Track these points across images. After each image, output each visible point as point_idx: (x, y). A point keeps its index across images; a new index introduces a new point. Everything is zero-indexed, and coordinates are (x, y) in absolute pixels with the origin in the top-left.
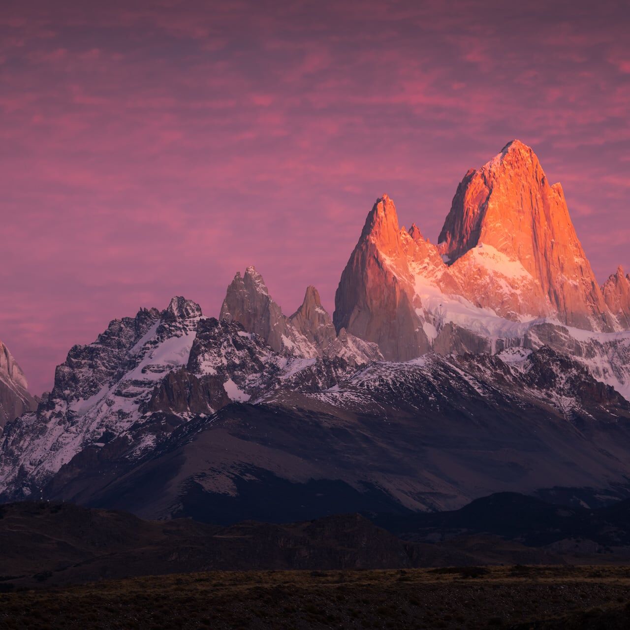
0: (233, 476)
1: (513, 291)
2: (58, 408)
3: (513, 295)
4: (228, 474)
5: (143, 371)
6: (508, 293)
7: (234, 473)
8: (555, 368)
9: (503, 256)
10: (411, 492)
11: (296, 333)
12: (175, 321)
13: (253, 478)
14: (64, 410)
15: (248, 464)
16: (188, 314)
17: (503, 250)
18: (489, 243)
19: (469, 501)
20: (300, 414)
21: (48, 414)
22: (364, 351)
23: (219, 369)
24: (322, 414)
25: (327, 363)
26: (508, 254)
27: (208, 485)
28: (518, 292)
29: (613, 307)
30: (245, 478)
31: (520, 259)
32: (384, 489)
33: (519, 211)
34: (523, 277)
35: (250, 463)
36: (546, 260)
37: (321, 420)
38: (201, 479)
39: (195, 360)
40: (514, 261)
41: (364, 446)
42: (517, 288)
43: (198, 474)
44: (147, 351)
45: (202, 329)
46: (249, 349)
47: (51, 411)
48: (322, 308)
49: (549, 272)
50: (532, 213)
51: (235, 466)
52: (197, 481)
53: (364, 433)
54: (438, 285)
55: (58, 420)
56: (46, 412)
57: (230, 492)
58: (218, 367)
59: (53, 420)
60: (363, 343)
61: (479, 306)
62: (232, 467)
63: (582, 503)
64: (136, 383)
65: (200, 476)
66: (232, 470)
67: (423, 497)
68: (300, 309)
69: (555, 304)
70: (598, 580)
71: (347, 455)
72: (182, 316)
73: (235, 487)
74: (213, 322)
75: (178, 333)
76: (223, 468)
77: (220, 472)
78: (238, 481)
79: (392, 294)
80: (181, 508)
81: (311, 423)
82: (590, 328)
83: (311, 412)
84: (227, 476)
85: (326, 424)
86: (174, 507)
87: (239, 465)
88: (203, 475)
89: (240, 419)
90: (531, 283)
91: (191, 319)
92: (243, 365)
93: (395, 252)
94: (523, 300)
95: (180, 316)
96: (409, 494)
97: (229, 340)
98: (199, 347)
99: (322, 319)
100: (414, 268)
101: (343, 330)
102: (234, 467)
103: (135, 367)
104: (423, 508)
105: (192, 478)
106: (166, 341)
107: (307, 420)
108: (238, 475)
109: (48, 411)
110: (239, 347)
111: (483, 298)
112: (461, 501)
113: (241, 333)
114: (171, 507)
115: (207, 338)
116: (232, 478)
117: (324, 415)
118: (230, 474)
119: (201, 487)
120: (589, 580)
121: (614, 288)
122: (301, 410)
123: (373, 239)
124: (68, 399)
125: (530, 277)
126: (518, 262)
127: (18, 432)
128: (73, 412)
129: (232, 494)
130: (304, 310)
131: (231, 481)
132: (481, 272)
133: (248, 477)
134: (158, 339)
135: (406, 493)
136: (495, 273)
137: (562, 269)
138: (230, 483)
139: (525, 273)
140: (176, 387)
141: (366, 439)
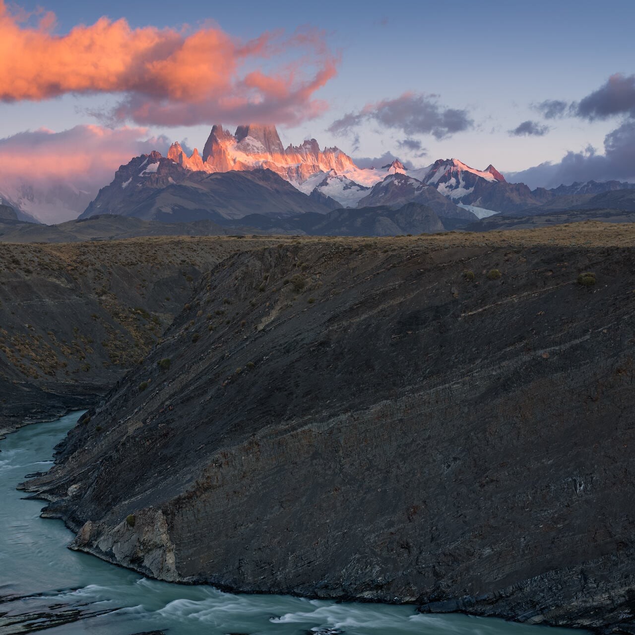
5: (143, 174)
6: (257, 152)
7: (172, 206)
8: (271, 176)
11: (191, 163)
12: (153, 158)
13: (178, 208)
15: (176, 204)
16: (157, 156)
18: (250, 136)
19: (244, 216)
22: (212, 169)
23: (167, 174)
26: (256, 139)
27: (164, 210)
31: (260, 141)
32: (218, 212)
34: (261, 147)
36: (269, 141)
39: (159, 171)
40: (258, 141)
41: (212, 199)
42: (259, 150)
44: (144, 167)
45: (161, 161)
46: (176, 168)
48: (199, 155)
49: (269, 145)
54: (235, 149)
60: (212, 167)
61: (247, 156)
63: (279, 217)
65: (161, 207)
69: (271, 155)
70: (278, 240)
71: (207, 202)
72: (155, 157)
73: (172, 211)
74: (165, 159)
75: (154, 162)
77: (167, 206)
78: (173, 209)
79: (220, 151)
80: (155, 217)
82: (282, 163)
83: (195, 188)
85: (200, 192)
86: (153, 217)
87: (173, 204)
89: (173, 189)
90: (264, 148)
91: (158, 158)
93: (221, 138)
98: (161, 167)
99: (199, 158)
100: (227, 143)
101: (205, 162)
103: (141, 172)
104: (230, 218)
105: (158, 208)
106: (150, 164)
110: (173, 167)
111: (248, 153)
112: (242, 216)
113: (174, 163)
115: (163, 164)
117: (199, 189)
118: (170, 207)
119: (161, 210)
120: (276, 240)
121: (289, 150)
129: (171, 213)
130: (193, 155)
132: (249, 145)
133: (176, 208)
134: (148, 164)
135: (225, 214)
136: (253, 145)
137: (273, 144)
138: (170, 210)
139: (262, 145)
140: (153, 179)
141: (212, 196)
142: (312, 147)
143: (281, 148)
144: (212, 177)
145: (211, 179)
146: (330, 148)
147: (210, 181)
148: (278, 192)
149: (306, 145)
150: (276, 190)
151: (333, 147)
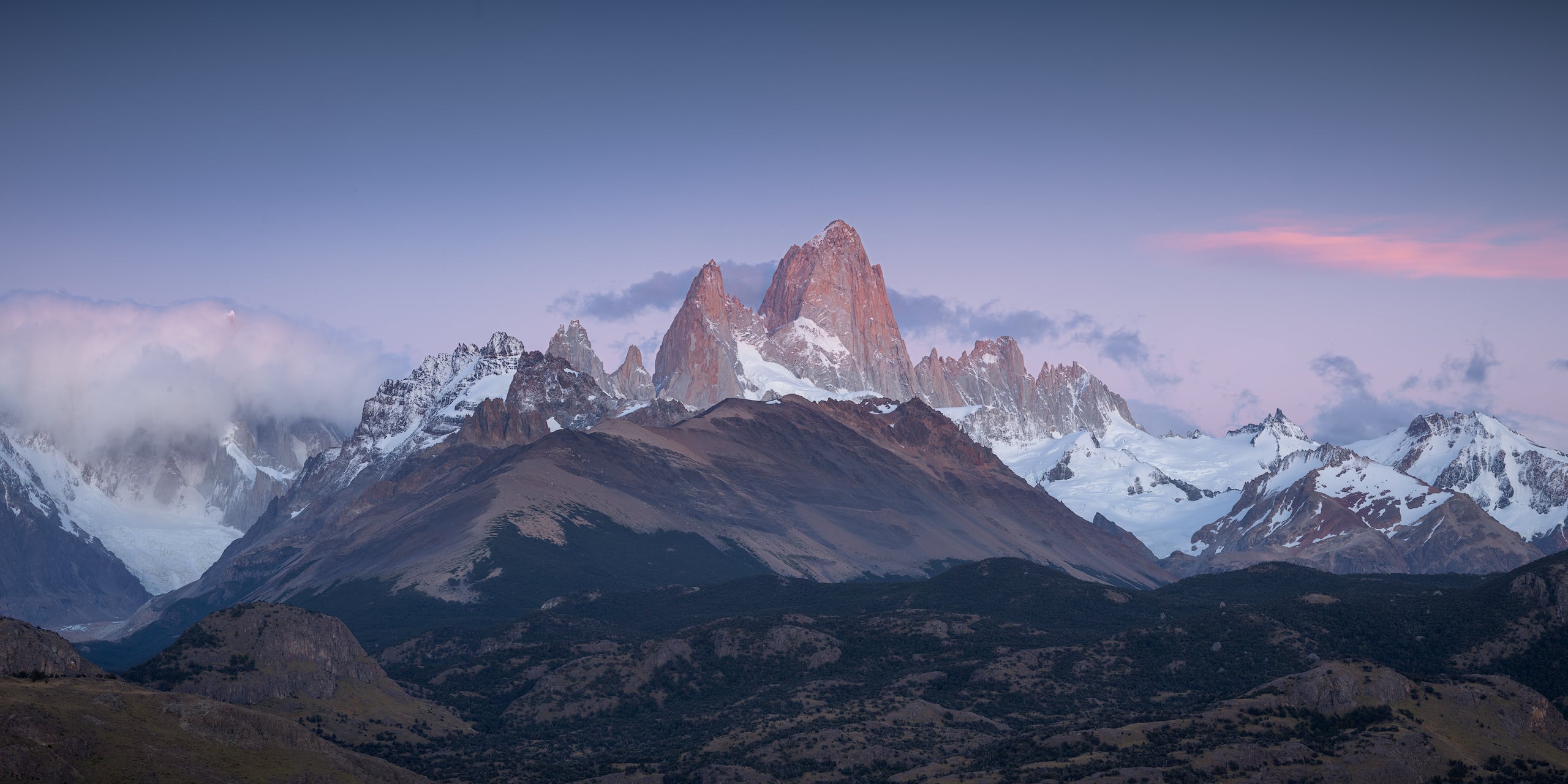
0: (560, 518)
1: (832, 365)
2: (363, 445)
3: (831, 368)
4: (553, 515)
5: (457, 408)
6: (827, 366)
7: (562, 514)
9: (822, 330)
10: (780, 555)
11: (616, 391)
12: (495, 358)
13: (586, 523)
14: (369, 446)
15: (580, 505)
16: (510, 351)
17: (822, 325)
18: (808, 317)
20: (643, 449)
21: (353, 450)
23: (539, 405)
24: (669, 452)
25: (663, 407)
26: (827, 330)
27: (527, 528)
28: (837, 366)
29: (926, 388)
30: (576, 522)
31: (839, 335)
32: (748, 548)
33: (839, 288)
34: (841, 352)
35: (582, 504)
36: (864, 337)
37: (668, 458)
38: (517, 518)
39: (514, 396)
40: (833, 336)
41: (721, 493)
42: (835, 363)
43: (514, 513)
44: (463, 388)
45: (524, 363)
46: (575, 386)
47: (355, 448)
48: (643, 368)
49: (866, 349)
50: (852, 290)
51: (563, 505)
52: (512, 521)
53: (721, 479)
54: (760, 353)
55: (362, 457)
56: (350, 448)
57: (554, 539)
58: (540, 404)
59: (357, 457)
61: (799, 377)
62: (559, 507)
64: (449, 420)
65: (516, 515)
66: (558, 511)
67: (795, 560)
68: (621, 368)
69: (871, 380)
71: (700, 503)
72: (503, 353)
73: (562, 532)
74: (538, 355)
75: (498, 370)
76: (548, 507)
77: (542, 512)
78: (566, 525)
79: (714, 359)
80: (488, 554)
81: (656, 462)
83: (657, 449)
84: (552, 518)
85: (674, 464)
86: (478, 553)
87: (568, 505)
88: (520, 514)
89: (570, 449)
90: (849, 358)
91: (513, 357)
92: (568, 404)
93: (719, 318)
94: (840, 375)
95: (501, 353)
96: (778, 556)
97: (554, 377)
98: (520, 382)
99: (642, 378)
100: (737, 336)
101: (662, 391)
102: (561, 507)
103: (448, 404)
104: (795, 573)
105: (505, 516)
106: (484, 378)
107: (652, 457)
108: (566, 517)
109: (352, 446)
110: (565, 384)
111: (803, 370)
113: (567, 370)
114: (473, 553)
115: (529, 373)
116: (558, 521)
117: (673, 453)
118: (556, 515)
119: (515, 529)
121: (928, 369)
122: (645, 445)
123: (698, 303)
124: (375, 436)
125: (848, 353)
126: (837, 338)
127: (319, 468)
128: (378, 449)
129: (559, 541)
130: (624, 368)
131: (557, 524)
132: (803, 344)
133: (579, 521)
134: (475, 375)
135: (775, 555)
136: (815, 346)
137: (880, 347)
138: (556, 526)
139: (843, 349)
140: (491, 417)
141: (723, 486)
142: (1001, 361)
143: (903, 360)
144: (719, 414)
145: (715, 422)
146: (1061, 366)
147: (713, 428)
148: (957, 483)
149: (981, 355)
150: (949, 475)
151: (1068, 363)
